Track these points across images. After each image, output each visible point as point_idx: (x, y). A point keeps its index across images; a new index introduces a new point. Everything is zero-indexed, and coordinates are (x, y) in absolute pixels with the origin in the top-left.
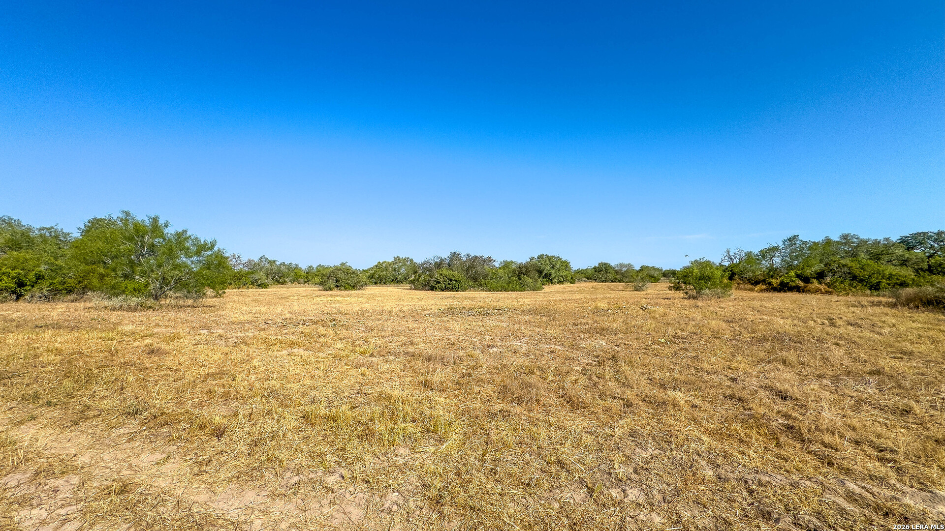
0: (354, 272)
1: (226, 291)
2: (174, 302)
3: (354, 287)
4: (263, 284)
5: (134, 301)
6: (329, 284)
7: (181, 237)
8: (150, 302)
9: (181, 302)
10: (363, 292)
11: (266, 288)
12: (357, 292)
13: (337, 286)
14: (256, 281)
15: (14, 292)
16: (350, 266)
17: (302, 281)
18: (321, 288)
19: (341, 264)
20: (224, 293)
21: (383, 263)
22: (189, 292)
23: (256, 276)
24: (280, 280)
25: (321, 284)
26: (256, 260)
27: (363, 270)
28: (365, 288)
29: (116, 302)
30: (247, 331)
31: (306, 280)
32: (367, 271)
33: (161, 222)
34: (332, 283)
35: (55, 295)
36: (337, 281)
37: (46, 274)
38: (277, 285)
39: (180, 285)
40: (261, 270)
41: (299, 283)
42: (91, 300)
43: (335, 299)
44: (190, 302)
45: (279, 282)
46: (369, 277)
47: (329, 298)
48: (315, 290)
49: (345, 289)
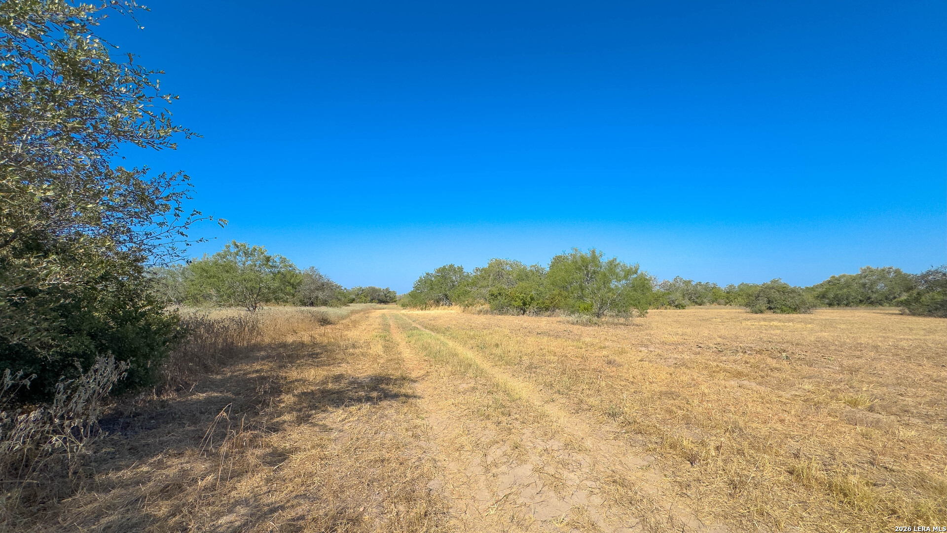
0: (793, 291)
1: (648, 311)
2: (611, 320)
3: (795, 309)
4: (680, 304)
5: (585, 317)
6: (758, 306)
7: (612, 265)
8: (595, 319)
9: (616, 321)
10: (812, 316)
11: (684, 309)
12: (802, 316)
13: (770, 308)
14: (674, 302)
15: (522, 309)
16: (785, 284)
17: (722, 301)
18: (748, 310)
19: (772, 282)
20: (647, 313)
21: (840, 277)
22: (619, 312)
23: (673, 297)
24: (697, 300)
25: (747, 305)
26: (671, 281)
27: (807, 288)
28: (814, 311)
29: (573, 318)
30: (682, 352)
31: (727, 301)
32: (813, 289)
33: (597, 254)
34: (762, 304)
35: (540, 311)
36: (769, 302)
37: (535, 296)
38: (694, 306)
39: (614, 304)
40: (677, 291)
41: (720, 304)
42: (559, 316)
43: (771, 324)
44: (622, 320)
45: (696, 303)
46: (818, 297)
47: (762, 323)
48: (741, 313)
49: (783, 311)
